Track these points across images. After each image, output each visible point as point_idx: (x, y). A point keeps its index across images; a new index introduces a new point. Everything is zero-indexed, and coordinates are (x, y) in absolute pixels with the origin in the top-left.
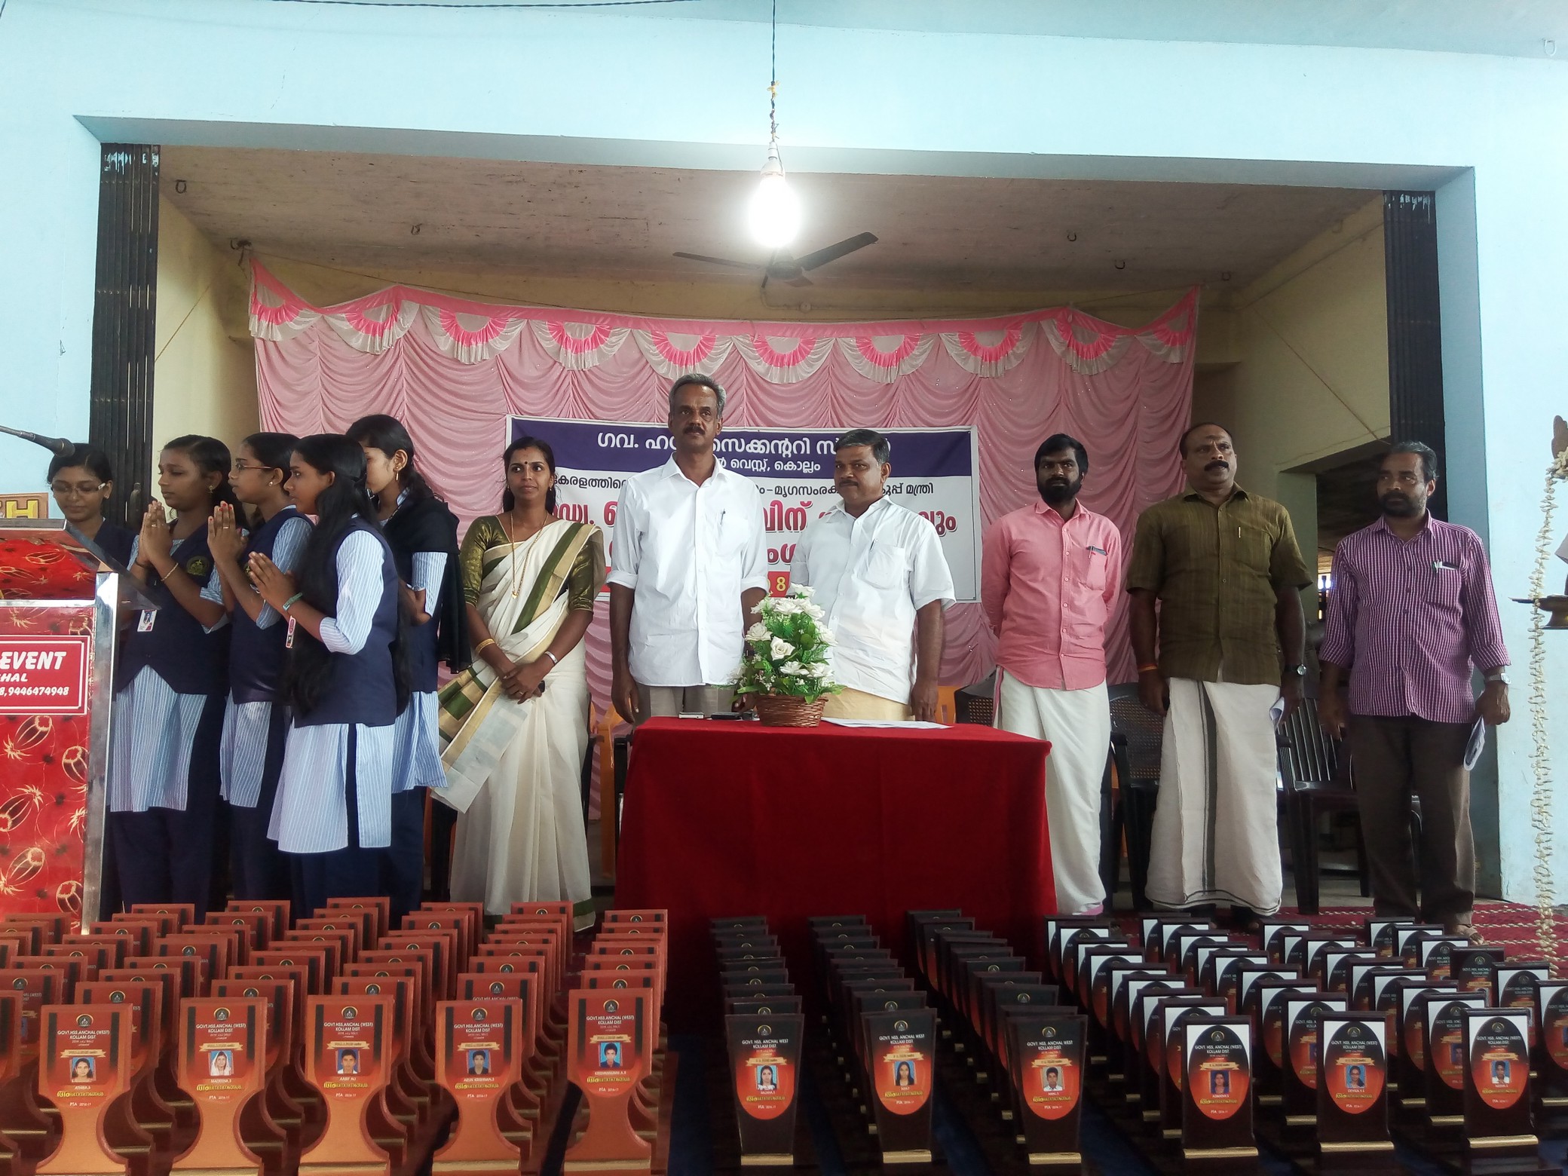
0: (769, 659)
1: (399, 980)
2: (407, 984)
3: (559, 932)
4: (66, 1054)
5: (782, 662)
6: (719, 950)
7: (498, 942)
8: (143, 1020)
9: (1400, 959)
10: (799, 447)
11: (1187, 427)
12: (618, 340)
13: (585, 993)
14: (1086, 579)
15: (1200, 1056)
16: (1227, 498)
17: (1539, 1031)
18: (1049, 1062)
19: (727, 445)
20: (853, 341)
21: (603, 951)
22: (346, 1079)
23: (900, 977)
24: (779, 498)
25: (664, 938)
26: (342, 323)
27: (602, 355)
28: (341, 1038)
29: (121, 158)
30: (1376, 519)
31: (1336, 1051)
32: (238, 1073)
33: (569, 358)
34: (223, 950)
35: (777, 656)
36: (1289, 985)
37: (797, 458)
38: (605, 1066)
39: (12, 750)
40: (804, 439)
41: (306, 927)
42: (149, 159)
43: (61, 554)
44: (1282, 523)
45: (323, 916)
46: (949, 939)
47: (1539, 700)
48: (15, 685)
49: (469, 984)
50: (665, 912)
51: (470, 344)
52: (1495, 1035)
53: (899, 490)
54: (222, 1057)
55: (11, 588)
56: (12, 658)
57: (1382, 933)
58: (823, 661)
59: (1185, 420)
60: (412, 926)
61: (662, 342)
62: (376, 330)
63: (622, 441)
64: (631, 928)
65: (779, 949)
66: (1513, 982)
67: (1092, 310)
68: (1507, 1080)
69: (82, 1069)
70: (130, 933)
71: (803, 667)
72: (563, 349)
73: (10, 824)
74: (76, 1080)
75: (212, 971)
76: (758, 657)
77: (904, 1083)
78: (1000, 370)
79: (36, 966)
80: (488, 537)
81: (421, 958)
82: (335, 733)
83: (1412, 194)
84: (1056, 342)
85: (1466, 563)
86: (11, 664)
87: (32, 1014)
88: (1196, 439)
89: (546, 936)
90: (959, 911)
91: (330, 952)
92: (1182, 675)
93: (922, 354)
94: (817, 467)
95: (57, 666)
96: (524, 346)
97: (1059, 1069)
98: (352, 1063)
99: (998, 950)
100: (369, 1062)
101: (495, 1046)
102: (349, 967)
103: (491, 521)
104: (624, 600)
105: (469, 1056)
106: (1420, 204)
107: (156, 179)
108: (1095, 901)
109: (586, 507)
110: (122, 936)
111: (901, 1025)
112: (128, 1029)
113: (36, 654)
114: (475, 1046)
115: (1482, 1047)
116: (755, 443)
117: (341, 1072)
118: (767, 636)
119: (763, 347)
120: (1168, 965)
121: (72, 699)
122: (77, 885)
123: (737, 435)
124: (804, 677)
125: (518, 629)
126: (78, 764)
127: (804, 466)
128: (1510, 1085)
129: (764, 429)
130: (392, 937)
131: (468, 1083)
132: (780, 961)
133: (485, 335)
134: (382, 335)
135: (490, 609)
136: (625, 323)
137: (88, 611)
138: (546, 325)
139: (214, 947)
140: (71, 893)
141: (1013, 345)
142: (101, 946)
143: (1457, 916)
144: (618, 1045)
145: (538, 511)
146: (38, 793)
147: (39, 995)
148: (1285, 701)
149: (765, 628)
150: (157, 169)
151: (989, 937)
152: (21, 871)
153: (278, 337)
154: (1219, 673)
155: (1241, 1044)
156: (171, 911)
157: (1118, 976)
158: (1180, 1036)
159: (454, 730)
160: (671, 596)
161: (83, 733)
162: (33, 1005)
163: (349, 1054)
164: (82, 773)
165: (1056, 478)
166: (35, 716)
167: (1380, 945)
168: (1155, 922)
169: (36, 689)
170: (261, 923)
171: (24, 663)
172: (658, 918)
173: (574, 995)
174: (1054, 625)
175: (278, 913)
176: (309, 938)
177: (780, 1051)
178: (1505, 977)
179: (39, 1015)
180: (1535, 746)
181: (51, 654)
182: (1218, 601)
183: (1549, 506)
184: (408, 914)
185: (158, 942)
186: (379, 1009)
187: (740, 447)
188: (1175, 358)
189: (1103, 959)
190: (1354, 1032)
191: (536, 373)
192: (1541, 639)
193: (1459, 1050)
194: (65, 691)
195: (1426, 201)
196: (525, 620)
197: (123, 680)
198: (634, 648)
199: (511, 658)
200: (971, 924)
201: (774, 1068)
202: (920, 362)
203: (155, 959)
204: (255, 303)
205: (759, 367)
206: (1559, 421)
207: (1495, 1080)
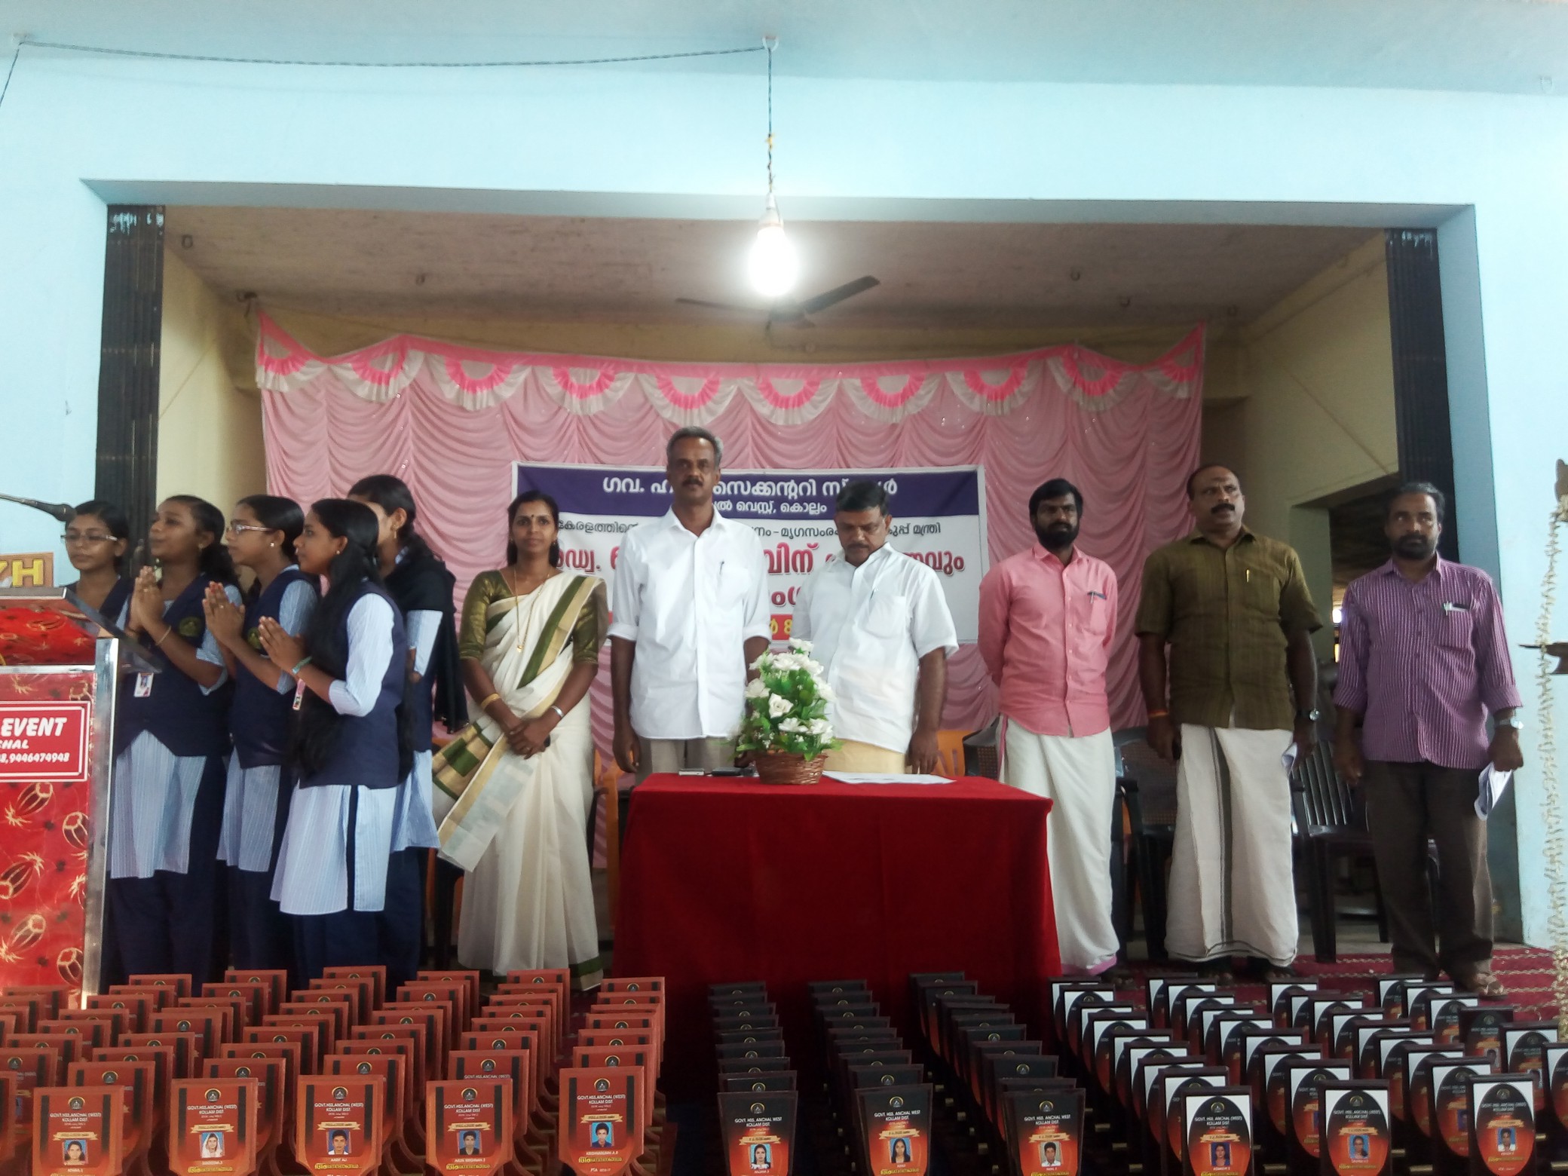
0: (768, 716)
1: (390, 1057)
2: (398, 1062)
3: (555, 1004)
4: (58, 1136)
5: (781, 719)
6: (717, 1020)
7: (492, 1015)
8: (136, 1101)
9: (1408, 1021)
10: (805, 489)
11: (1197, 466)
12: (623, 385)
13: (577, 1072)
14: (1089, 624)
15: (1200, 1128)
16: (1234, 540)
17: (1547, 1096)
18: (1047, 1137)
19: (732, 488)
20: (857, 382)
21: (597, 1025)
22: (337, 1160)
23: (898, 1048)
24: (786, 540)
25: (660, 1010)
26: (347, 372)
27: (606, 400)
28: (331, 1119)
29: (126, 219)
30: (1383, 562)
31: (1339, 1121)
32: (229, 1155)
33: (574, 403)
34: (218, 1025)
35: (775, 713)
36: (1293, 1051)
37: (803, 500)
38: (597, 1146)
39: (13, 817)
40: (810, 480)
41: (301, 1000)
42: (154, 218)
43: (61, 621)
44: (1291, 566)
45: (318, 987)
46: (950, 1005)
47: (1548, 747)
48: (16, 751)
49: (461, 1062)
50: (663, 979)
51: (474, 391)
52: (1501, 1101)
53: (906, 531)
54: (213, 1139)
55: (13, 654)
56: (13, 725)
57: (1392, 991)
58: (822, 717)
59: (1193, 457)
60: (407, 998)
61: (666, 387)
62: (382, 379)
63: (628, 486)
64: (626, 998)
65: (777, 1018)
66: (1522, 1043)
67: (1097, 346)
68: (1513, 1147)
69: (74, 1152)
70: (126, 1007)
71: (802, 724)
72: (568, 395)
73: (11, 891)
74: (69, 1163)
75: (207, 1049)
76: (756, 714)
77: (900, 1160)
78: (1006, 410)
79: (30, 1044)
80: (492, 592)
81: (414, 1034)
82: (337, 793)
83: (1415, 231)
84: (1062, 379)
85: (1477, 605)
86: (12, 731)
87: (27, 1093)
88: (1203, 481)
89: (540, 1008)
90: (963, 974)
91: (323, 1027)
92: (1195, 721)
93: (928, 392)
94: (823, 509)
95: (58, 733)
96: (530, 392)
97: (1057, 1144)
98: (343, 1144)
99: (999, 1017)
100: (360, 1143)
101: (485, 1126)
102: (342, 1044)
103: (494, 576)
104: (625, 652)
105: (459, 1136)
106: (1422, 241)
107: (161, 238)
108: (1108, 953)
109: (592, 553)
110: (118, 1011)
111: (897, 1102)
112: (120, 1109)
113: (36, 720)
114: (464, 1126)
115: (1487, 1114)
116: (761, 486)
117: (332, 1153)
118: (765, 693)
119: (768, 390)
120: (1171, 1031)
121: (72, 765)
122: (78, 952)
123: (743, 478)
124: (803, 734)
125: (524, 683)
126: (78, 830)
127: (811, 508)
128: (1517, 1153)
129: (770, 471)
130: (387, 1010)
131: (459, 1164)
132: (776, 1032)
133: (490, 382)
134: (387, 383)
135: (495, 664)
136: (629, 368)
137: (86, 676)
138: (550, 371)
139: (209, 1022)
140: (72, 961)
141: (1019, 383)
142: (98, 1022)
143: (1476, 964)
144: (609, 1125)
145: (541, 564)
146: (39, 860)
147: (33, 1074)
148: (1298, 747)
149: (763, 685)
150: (162, 228)
151: (991, 1002)
152: (22, 938)
153: (285, 388)
154: (1231, 719)
155: (1242, 1115)
156: (168, 982)
157: (1120, 1043)
158: (1180, 1107)
159: (459, 787)
160: (670, 647)
161: (84, 799)
162: (25, 1085)
163: (339, 1135)
164: (82, 838)
165: (1059, 523)
166: (35, 783)
167: (1390, 1004)
168: (1160, 983)
169: (37, 755)
170: (257, 994)
171: (25, 730)
172: (655, 987)
173: (565, 1074)
174: (1060, 672)
175: (275, 982)
176: (303, 1012)
177: (773, 1129)
178: (1513, 1038)
179: (32, 1094)
180: (1546, 795)
181: (52, 720)
182: (1227, 645)
183: (1553, 552)
184: (404, 985)
185: (153, 1017)
186: (369, 1089)
187: (746, 489)
188: (1183, 393)
189: (1106, 1024)
190: (1357, 1101)
191: (541, 419)
192: (1548, 685)
193: (1465, 1117)
194: (65, 757)
195: (1428, 238)
196: (530, 675)
197: (123, 743)
198: (635, 701)
199: (517, 713)
200: (973, 988)
201: (768, 1147)
202: (925, 401)
203: (150, 1036)
204: (262, 353)
205: (764, 409)
206: (1561, 464)
207: (1501, 1148)
